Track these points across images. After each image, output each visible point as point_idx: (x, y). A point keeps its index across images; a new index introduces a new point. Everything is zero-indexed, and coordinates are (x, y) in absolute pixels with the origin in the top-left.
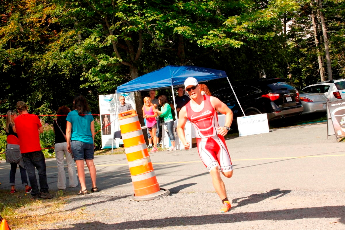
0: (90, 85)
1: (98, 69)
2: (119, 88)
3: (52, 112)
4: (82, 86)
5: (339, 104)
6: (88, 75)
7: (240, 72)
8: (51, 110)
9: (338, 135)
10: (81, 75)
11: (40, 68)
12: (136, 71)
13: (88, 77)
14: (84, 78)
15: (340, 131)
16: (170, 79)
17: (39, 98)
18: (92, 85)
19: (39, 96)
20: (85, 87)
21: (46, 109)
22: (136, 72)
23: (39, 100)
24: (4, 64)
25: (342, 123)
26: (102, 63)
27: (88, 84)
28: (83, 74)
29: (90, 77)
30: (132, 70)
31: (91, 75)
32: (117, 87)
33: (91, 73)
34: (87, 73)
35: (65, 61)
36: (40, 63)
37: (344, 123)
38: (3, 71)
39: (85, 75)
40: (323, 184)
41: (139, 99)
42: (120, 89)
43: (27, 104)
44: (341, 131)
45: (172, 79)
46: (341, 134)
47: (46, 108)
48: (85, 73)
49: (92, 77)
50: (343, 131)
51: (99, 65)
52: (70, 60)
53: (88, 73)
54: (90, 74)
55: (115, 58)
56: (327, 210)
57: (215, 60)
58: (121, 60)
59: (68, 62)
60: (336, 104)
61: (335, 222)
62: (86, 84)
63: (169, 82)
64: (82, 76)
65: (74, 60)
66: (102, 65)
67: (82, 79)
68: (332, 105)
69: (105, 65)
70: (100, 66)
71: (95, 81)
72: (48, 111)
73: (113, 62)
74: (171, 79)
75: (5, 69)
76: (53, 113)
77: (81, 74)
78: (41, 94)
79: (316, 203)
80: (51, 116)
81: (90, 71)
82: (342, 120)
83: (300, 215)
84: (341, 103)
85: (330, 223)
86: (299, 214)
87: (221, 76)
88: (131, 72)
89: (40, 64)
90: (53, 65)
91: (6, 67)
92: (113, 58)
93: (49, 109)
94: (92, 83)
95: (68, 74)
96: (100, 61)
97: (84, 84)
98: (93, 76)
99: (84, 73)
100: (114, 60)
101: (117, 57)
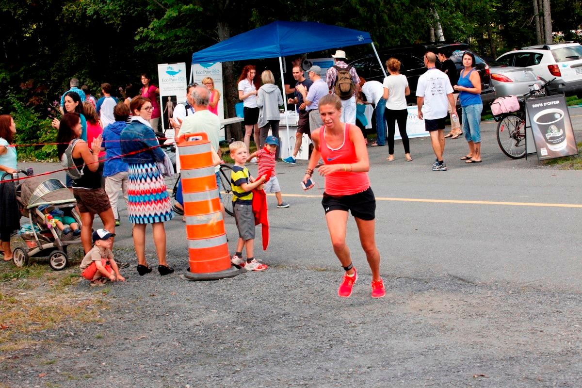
0: (151, 47)
1: (165, 23)
2: (196, 55)
3: (93, 84)
4: (137, 49)
5: (544, 103)
6: (148, 32)
7: (398, 27)
8: (91, 81)
9: (542, 155)
10: (136, 32)
11: (74, 14)
12: (227, 26)
13: (147, 35)
14: (141, 36)
15: (545, 148)
16: (276, 46)
17: (72, 61)
18: (155, 47)
19: (73, 58)
20: (142, 50)
21: (84, 79)
22: (226, 28)
23: (72, 63)
24: (17, 5)
25: (548, 136)
26: (171, 13)
27: (147, 44)
28: (139, 30)
29: (151, 35)
30: (219, 25)
31: (153, 32)
32: (193, 54)
33: (152, 29)
34: (146, 29)
35: (111, 8)
36: (73, 6)
37: (552, 136)
38: (16, 17)
39: (142, 32)
40: (492, 270)
41: (230, 72)
42: (197, 57)
43: (53, 69)
44: (547, 149)
45: (280, 45)
46: (547, 154)
47: (84, 77)
48: (143, 28)
49: (153, 35)
50: (550, 150)
51: (165, 17)
52: (120, 6)
53: (148, 29)
54: (150, 30)
55: (191, 6)
56: (481, 337)
57: (358, 7)
58: (201, 9)
59: (117, 9)
60: (541, 105)
61: (482, 376)
62: (144, 45)
63: (275, 51)
64: (138, 32)
65: (126, 6)
66: (169, 16)
67: (137, 38)
68: (534, 106)
69: (174, 17)
70: (166, 19)
71: (159, 41)
72: (86, 81)
73: (188, 12)
74: (278, 45)
75: (17, 15)
76: (94, 86)
77: (137, 30)
78: (76, 55)
79: (471, 313)
80: (91, 90)
81: (151, 26)
82: (549, 131)
83: (434, 348)
84: (548, 103)
85: (474, 377)
86: (433, 345)
87: (361, 42)
88: (218, 28)
89: (73, 8)
90: (92, 13)
91: (20, 12)
92: (188, 7)
93: (88, 79)
94: (154, 43)
95: (118, 25)
96: (166, 11)
97: (142, 45)
98: (156, 33)
99: (141, 28)
100: (190, 10)
101: (194, 5)
